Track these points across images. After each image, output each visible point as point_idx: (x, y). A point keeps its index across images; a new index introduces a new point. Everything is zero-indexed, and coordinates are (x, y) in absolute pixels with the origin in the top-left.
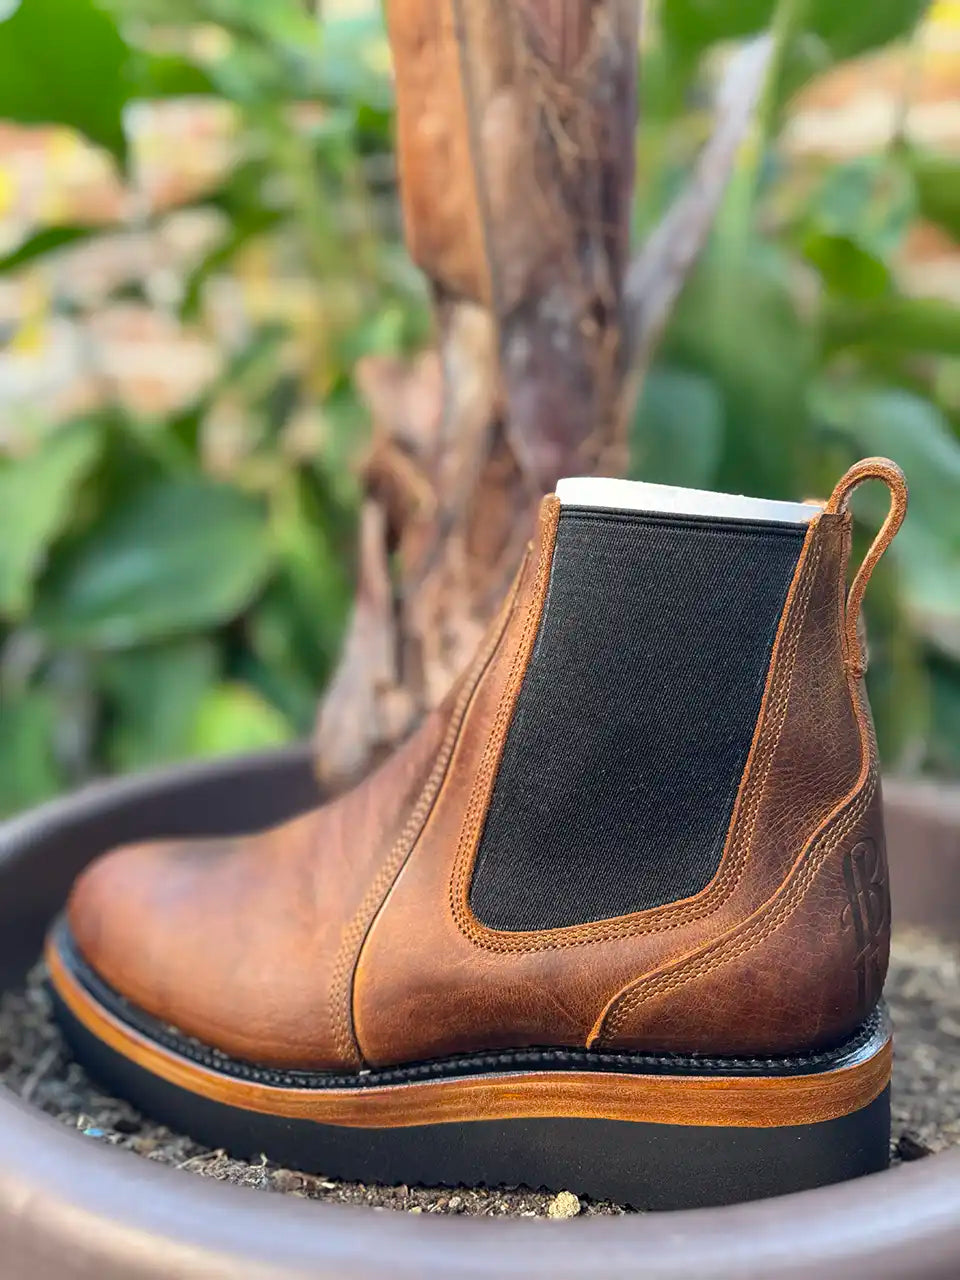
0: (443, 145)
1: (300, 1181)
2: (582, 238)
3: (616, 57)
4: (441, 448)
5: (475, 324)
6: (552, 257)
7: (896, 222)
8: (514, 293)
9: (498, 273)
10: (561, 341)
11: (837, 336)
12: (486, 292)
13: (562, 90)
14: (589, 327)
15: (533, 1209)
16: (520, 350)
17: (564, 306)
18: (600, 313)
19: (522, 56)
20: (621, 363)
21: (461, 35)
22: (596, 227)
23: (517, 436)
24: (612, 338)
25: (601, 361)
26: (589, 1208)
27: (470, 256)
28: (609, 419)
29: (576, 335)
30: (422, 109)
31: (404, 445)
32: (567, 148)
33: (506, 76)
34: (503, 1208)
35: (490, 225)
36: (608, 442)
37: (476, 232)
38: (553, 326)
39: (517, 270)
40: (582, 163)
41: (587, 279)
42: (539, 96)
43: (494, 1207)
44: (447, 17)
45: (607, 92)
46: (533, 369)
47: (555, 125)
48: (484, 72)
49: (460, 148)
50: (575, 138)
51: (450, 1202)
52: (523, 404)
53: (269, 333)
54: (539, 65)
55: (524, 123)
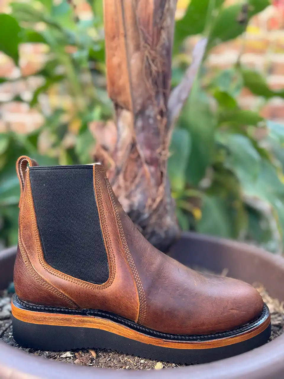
0: (119, 66)
1: (82, 363)
2: (157, 93)
3: (167, 43)
4: (116, 150)
5: (127, 116)
6: (149, 98)
7: (238, 88)
8: (138, 108)
9: (134, 102)
10: (151, 121)
11: (222, 119)
12: (131, 107)
13: (153, 52)
14: (159, 117)
15: (150, 368)
16: (140, 123)
17: (152, 111)
18: (162, 113)
19: (142, 43)
20: (167, 127)
21: (125, 36)
22: (161, 90)
23: (138, 147)
24: (165, 120)
25: (162, 127)
26: (166, 367)
27: (126, 97)
28: (164, 143)
29: (155, 119)
30: (114, 55)
31: (105, 148)
32: (154, 68)
33: (138, 48)
34: (141, 368)
35: (132, 88)
36: (164, 149)
37: (128, 90)
38: (149, 117)
39: (139, 101)
40: (158, 72)
41: (158, 104)
42: (146, 53)
43: (139, 368)
44: (122, 31)
45: (164, 52)
46: (143, 128)
47: (151, 62)
48: (131, 46)
49: (124, 66)
50: (156, 66)
51: (126, 367)
52: (140, 138)
53: (58, 112)
54: (146, 45)
55: (142, 61)
